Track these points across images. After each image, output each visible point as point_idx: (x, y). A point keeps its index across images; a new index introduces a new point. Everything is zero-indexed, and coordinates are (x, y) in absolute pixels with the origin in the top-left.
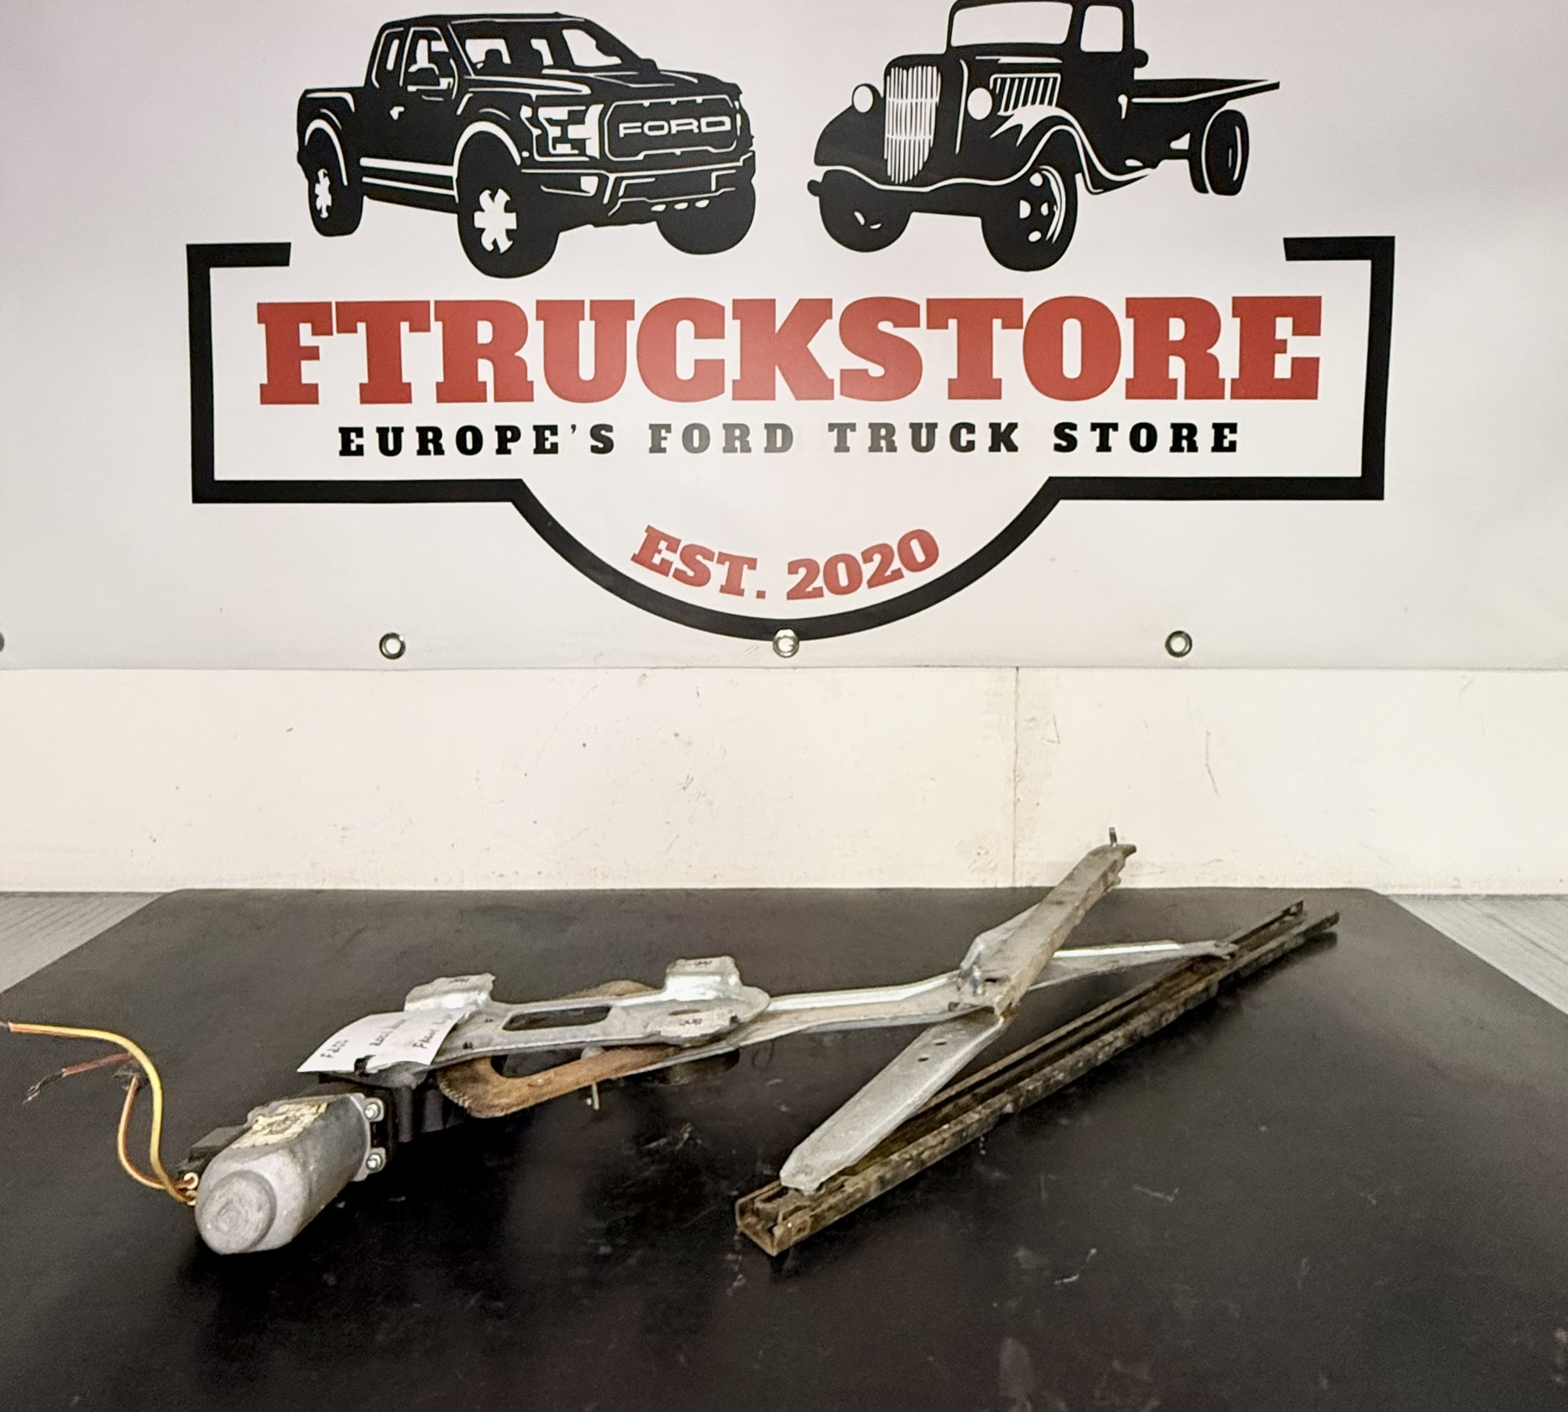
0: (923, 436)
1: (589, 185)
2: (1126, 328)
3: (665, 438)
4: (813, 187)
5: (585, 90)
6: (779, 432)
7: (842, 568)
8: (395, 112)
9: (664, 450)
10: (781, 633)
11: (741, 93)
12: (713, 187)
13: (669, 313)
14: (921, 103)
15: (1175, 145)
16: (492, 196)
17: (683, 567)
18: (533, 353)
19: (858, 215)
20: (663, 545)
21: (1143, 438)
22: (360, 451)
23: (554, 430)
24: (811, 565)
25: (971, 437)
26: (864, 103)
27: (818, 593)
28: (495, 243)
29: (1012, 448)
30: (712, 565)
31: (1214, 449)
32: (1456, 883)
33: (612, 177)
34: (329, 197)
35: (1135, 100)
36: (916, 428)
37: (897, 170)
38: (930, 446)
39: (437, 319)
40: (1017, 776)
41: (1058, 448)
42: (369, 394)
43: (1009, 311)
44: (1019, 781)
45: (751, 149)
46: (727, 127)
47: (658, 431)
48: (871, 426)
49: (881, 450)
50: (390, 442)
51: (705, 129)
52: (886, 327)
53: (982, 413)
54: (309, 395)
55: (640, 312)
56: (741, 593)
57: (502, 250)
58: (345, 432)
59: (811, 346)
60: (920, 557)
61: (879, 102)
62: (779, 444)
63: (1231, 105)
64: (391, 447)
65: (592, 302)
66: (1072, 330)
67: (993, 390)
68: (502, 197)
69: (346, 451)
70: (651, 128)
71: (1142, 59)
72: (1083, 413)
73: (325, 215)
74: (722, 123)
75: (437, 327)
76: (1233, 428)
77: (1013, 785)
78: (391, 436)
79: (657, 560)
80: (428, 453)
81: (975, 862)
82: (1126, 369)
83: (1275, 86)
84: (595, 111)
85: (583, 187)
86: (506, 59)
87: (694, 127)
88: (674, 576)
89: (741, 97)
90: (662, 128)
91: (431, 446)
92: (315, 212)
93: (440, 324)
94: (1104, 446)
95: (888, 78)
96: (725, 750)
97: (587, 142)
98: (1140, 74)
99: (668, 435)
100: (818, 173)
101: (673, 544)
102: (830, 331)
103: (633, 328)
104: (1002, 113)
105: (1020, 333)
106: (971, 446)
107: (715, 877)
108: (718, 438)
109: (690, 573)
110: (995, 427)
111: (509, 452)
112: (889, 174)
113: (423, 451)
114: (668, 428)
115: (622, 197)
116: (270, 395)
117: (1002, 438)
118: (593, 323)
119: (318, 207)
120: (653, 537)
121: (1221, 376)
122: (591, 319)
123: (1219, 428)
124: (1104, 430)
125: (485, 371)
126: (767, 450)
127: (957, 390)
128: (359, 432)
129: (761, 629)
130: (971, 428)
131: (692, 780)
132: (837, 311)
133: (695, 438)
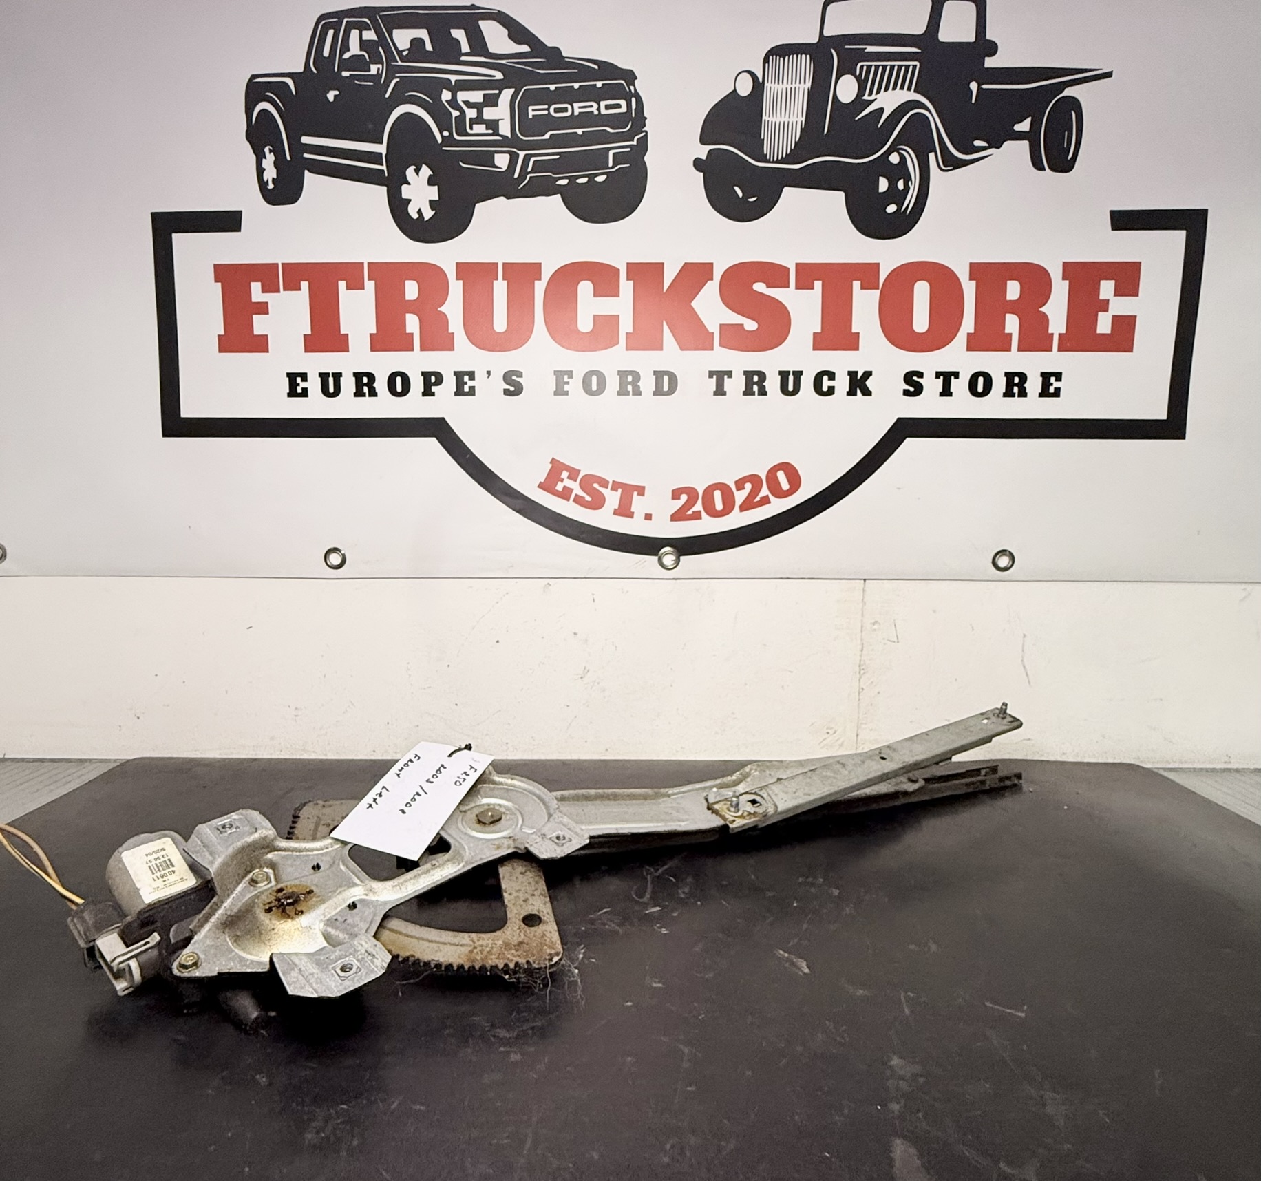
0: (790, 383)
1: (502, 161)
2: (969, 289)
3: (568, 383)
4: (698, 164)
5: (499, 76)
6: (666, 378)
7: (717, 495)
8: (331, 96)
9: (566, 393)
10: (664, 550)
11: (636, 78)
12: (611, 164)
13: (571, 274)
14: (795, 88)
15: (1018, 127)
16: (417, 171)
17: (582, 494)
18: (453, 308)
19: (737, 189)
20: (565, 474)
21: (980, 385)
22: (305, 393)
23: (472, 375)
24: (691, 493)
25: (831, 383)
26: (745, 88)
27: (697, 516)
28: (419, 212)
29: (867, 392)
30: (606, 492)
31: (1041, 395)
32: (1227, 759)
33: (522, 154)
34: (275, 170)
35: (985, 87)
36: (784, 375)
37: (772, 148)
38: (796, 391)
39: (369, 279)
40: (862, 669)
41: (906, 393)
42: (312, 344)
43: (867, 274)
44: (864, 673)
45: (644, 129)
46: (624, 109)
47: (562, 378)
48: (746, 373)
49: (753, 394)
50: (330, 385)
51: (603, 111)
52: (759, 287)
53: (841, 363)
54: (260, 345)
55: (547, 273)
56: (631, 515)
57: (426, 219)
58: (292, 377)
59: (694, 304)
60: (785, 485)
61: (758, 87)
62: (666, 388)
63: (1068, 92)
64: (331, 390)
65: (504, 264)
66: (922, 291)
67: (851, 342)
68: (426, 171)
69: (292, 393)
70: (556, 110)
71: (992, 49)
72: (929, 363)
73: (271, 186)
74: (619, 106)
75: (370, 285)
76: (1058, 376)
77: (858, 676)
78: (331, 380)
79: (559, 487)
80: (364, 395)
81: (825, 739)
82: (968, 324)
83: (1108, 75)
84: (507, 94)
85: (497, 163)
86: (429, 47)
87: (594, 110)
88: (574, 501)
89: (636, 81)
90: (565, 110)
91: (366, 389)
92: (262, 184)
93: (373, 283)
94: (946, 392)
95: (767, 65)
96: (616, 647)
97: (500, 122)
98: (989, 63)
99: (570, 380)
100: (703, 152)
101: (573, 474)
102: (711, 290)
103: (540, 287)
104: (866, 97)
105: (877, 293)
106: (831, 391)
107: (607, 750)
108: (613, 383)
109: (588, 498)
110: (852, 374)
111: (433, 394)
112: (765, 152)
113: (359, 393)
114: (570, 374)
115: (530, 173)
116: (227, 344)
117: (858, 384)
118: (506, 282)
119: (265, 180)
120: (557, 468)
121: (1050, 331)
122: (504, 279)
123: (1046, 377)
124: (947, 377)
125: (412, 324)
126: (655, 394)
127: (821, 342)
128: (304, 377)
129: (647, 546)
130: (832, 376)
131: (588, 671)
132: (718, 273)
133: (594, 384)
